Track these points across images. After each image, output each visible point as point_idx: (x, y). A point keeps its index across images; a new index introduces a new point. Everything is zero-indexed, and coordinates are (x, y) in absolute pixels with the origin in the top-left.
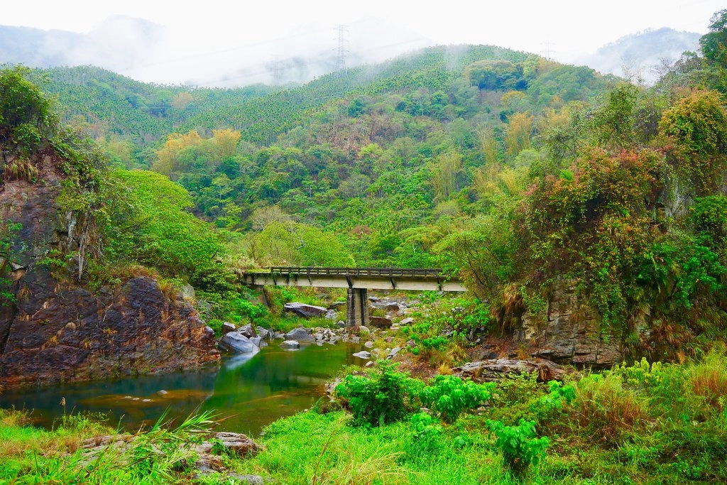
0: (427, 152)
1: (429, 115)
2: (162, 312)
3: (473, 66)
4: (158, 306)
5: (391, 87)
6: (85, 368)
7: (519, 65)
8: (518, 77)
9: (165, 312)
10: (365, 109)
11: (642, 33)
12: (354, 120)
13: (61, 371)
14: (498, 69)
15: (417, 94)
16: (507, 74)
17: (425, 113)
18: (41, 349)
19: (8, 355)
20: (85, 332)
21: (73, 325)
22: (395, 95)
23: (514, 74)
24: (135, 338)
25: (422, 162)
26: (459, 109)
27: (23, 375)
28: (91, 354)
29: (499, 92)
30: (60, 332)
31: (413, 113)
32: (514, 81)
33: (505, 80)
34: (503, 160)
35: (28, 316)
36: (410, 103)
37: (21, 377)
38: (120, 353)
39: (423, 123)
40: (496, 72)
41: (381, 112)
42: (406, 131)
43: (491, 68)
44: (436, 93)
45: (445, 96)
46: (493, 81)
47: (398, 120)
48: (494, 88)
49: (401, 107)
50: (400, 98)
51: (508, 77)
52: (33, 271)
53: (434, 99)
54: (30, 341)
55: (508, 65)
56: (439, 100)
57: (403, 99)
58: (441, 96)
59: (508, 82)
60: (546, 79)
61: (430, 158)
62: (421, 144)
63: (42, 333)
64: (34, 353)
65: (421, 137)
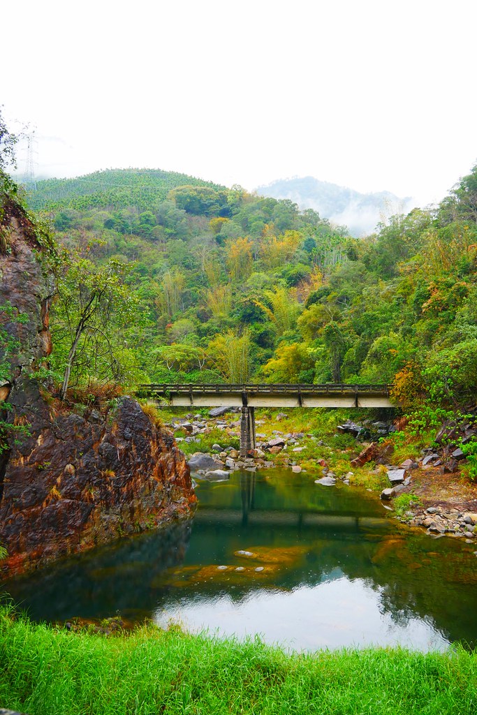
0: (143, 271)
1: (138, 234)
2: (151, 442)
3: (178, 190)
4: (147, 435)
5: (96, 203)
6: (90, 530)
7: (222, 193)
8: (221, 205)
9: (154, 442)
10: (72, 223)
11: (290, 179)
12: (61, 234)
13: (66, 538)
14: (202, 195)
15: (125, 212)
16: (212, 201)
17: (134, 233)
18: (42, 508)
19: (7, 523)
20: (87, 477)
21: (72, 467)
22: (103, 212)
23: (217, 201)
24: (132, 480)
25: (139, 281)
26: (168, 231)
27: (26, 551)
28: (95, 508)
29: (204, 218)
30: (59, 480)
31: (122, 231)
32: (217, 208)
33: (209, 206)
34: (226, 282)
35: (22, 458)
36: (119, 221)
37: (24, 555)
38: (120, 503)
39: (135, 242)
40: (201, 197)
41: (89, 228)
42: (118, 249)
43: (195, 193)
44: (144, 214)
45: (153, 217)
46: (197, 206)
47: (108, 238)
48: (197, 213)
49: (109, 224)
50: (107, 214)
51: (212, 204)
52: (21, 388)
53: (143, 219)
54: (30, 497)
55: (212, 193)
56: (147, 220)
57: (111, 217)
58: (149, 216)
59: (213, 209)
60: (253, 209)
61: (147, 278)
62: (135, 263)
63: (39, 483)
64: (35, 515)
65: (131, 256)
